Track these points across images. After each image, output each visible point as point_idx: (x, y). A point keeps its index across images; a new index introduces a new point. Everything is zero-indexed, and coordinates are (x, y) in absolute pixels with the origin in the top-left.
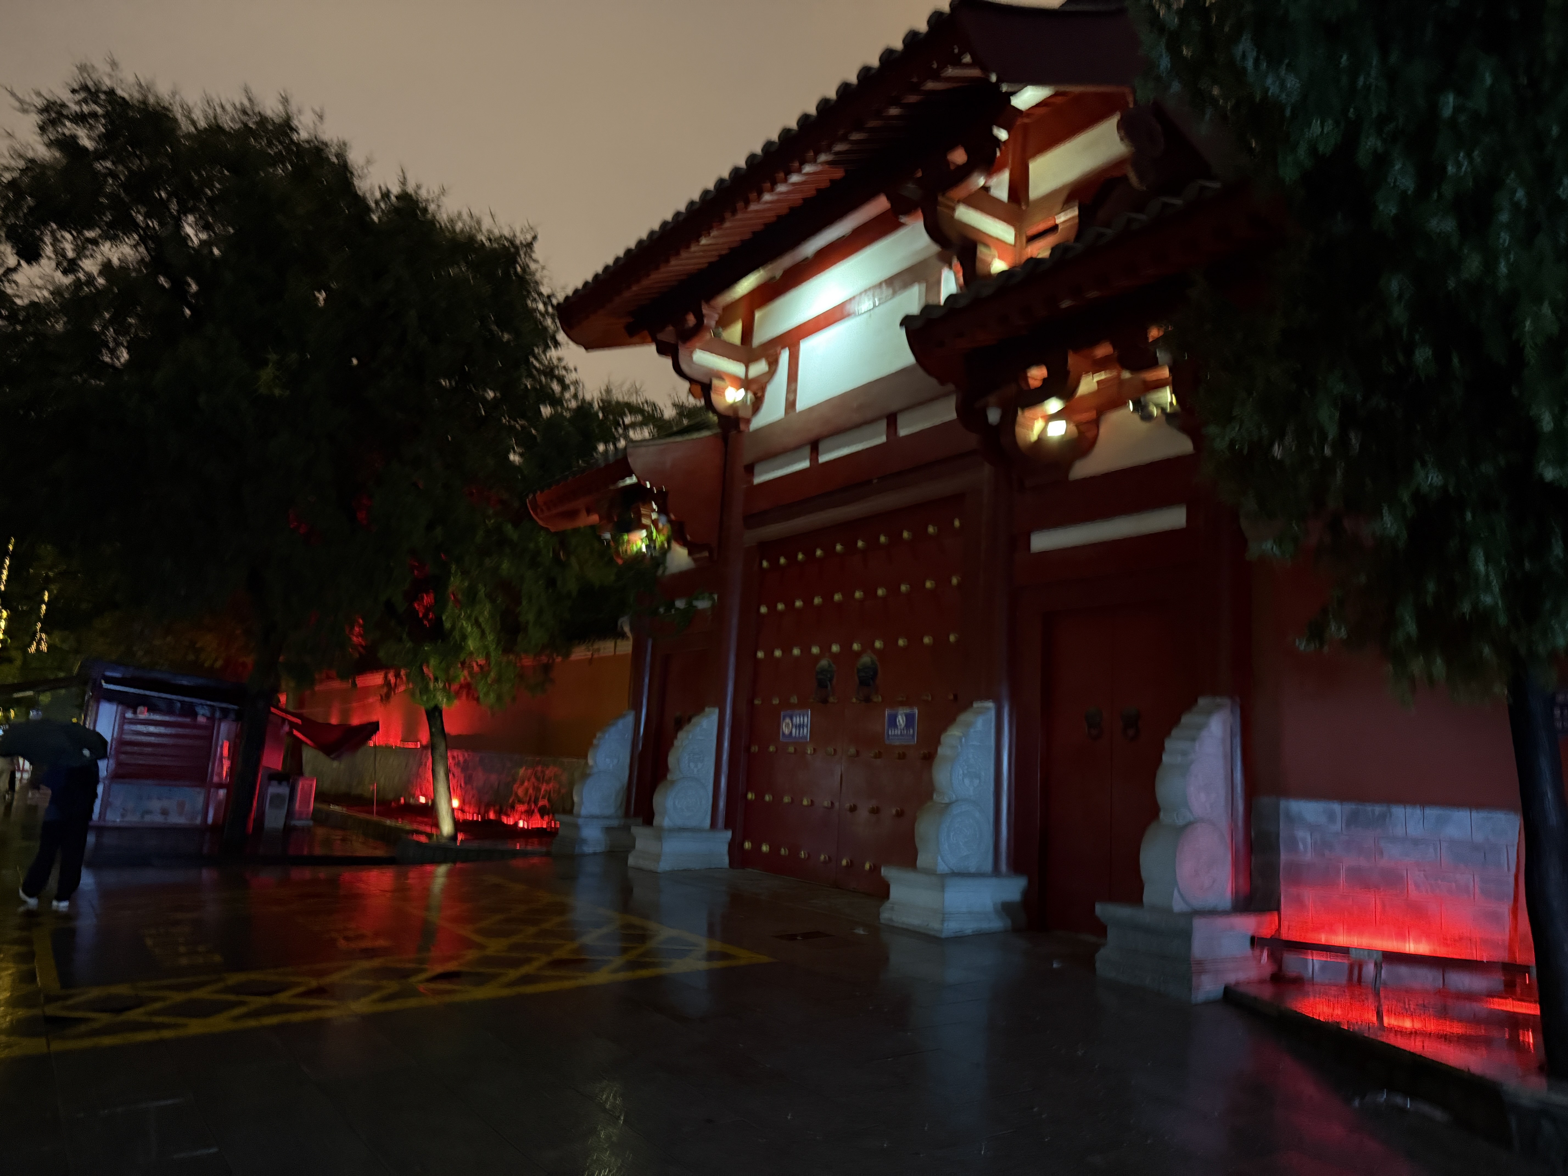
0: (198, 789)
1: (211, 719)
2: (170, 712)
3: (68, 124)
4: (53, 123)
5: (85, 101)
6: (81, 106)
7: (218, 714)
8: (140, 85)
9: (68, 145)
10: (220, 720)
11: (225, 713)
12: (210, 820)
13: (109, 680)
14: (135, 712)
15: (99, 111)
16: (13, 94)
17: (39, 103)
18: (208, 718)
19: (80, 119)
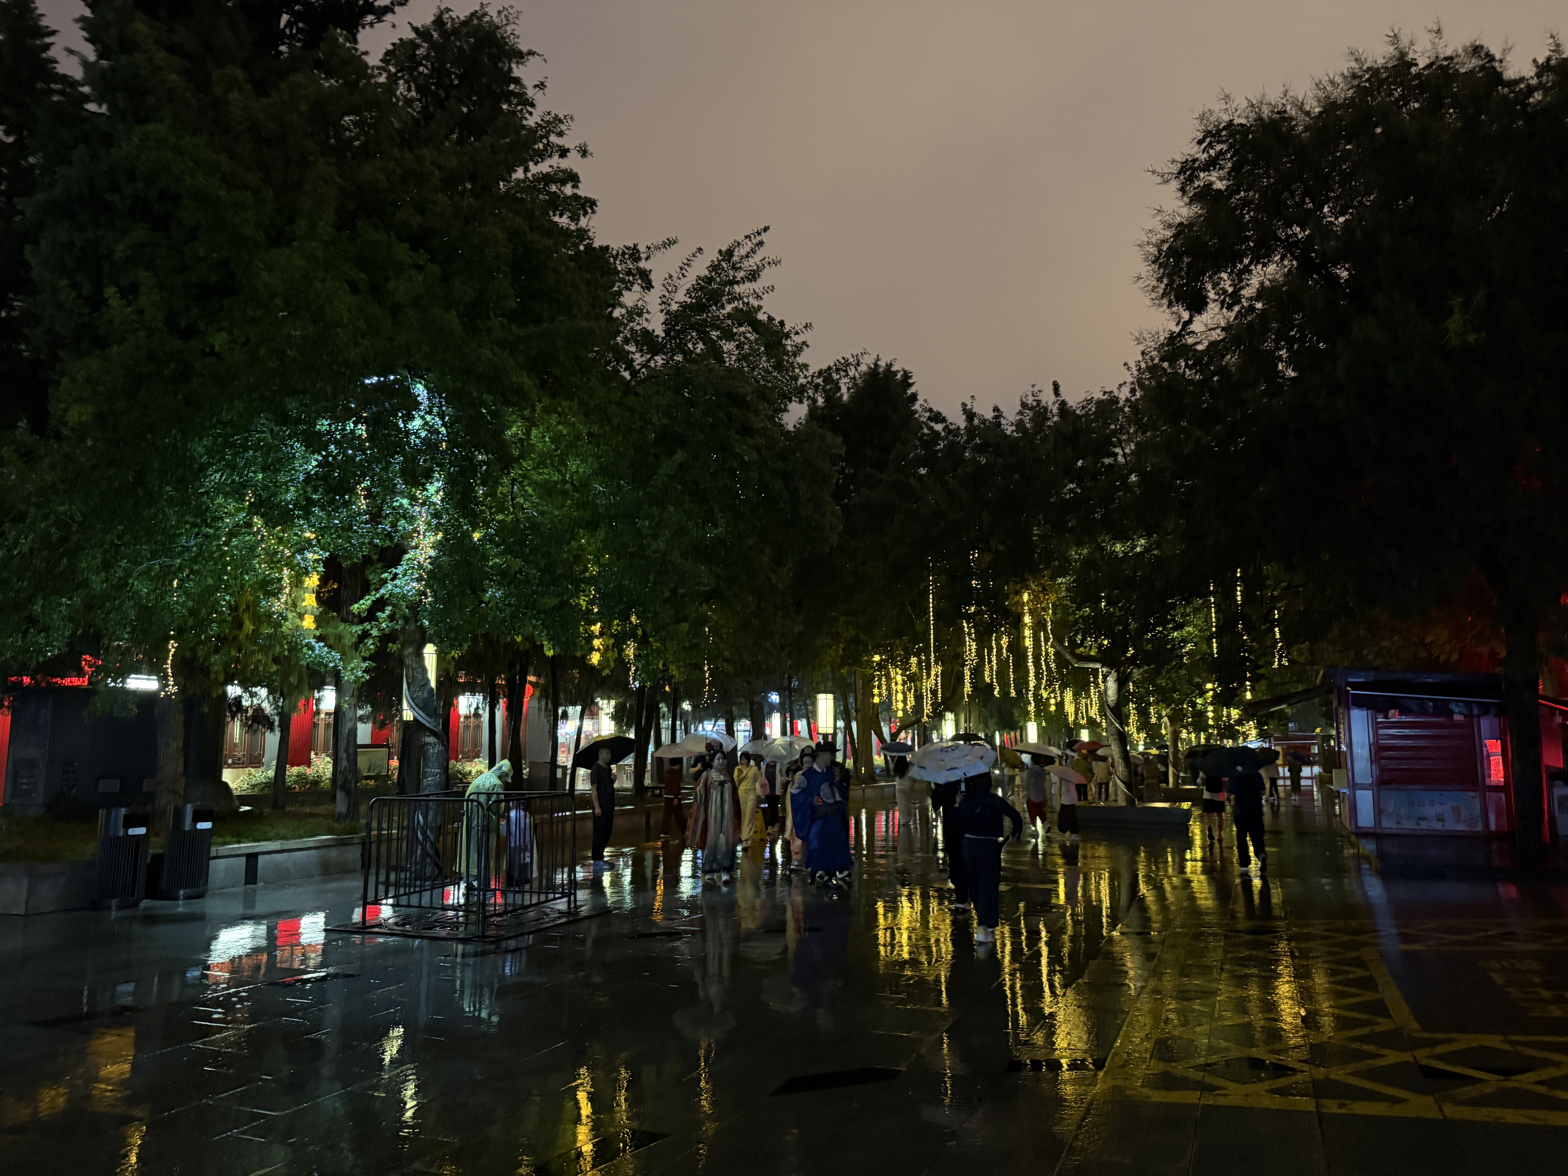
0: (1472, 794)
1: (1469, 716)
2: (1423, 712)
3: (1202, 175)
4: (1191, 179)
5: (1210, 145)
6: (1208, 152)
7: (1476, 712)
8: (1253, 106)
9: (1205, 195)
10: (1479, 717)
11: (1485, 710)
12: (1493, 827)
13: (1355, 686)
14: (1386, 717)
15: (1224, 147)
16: (1154, 172)
17: (1175, 168)
18: (1465, 716)
19: (1211, 164)
